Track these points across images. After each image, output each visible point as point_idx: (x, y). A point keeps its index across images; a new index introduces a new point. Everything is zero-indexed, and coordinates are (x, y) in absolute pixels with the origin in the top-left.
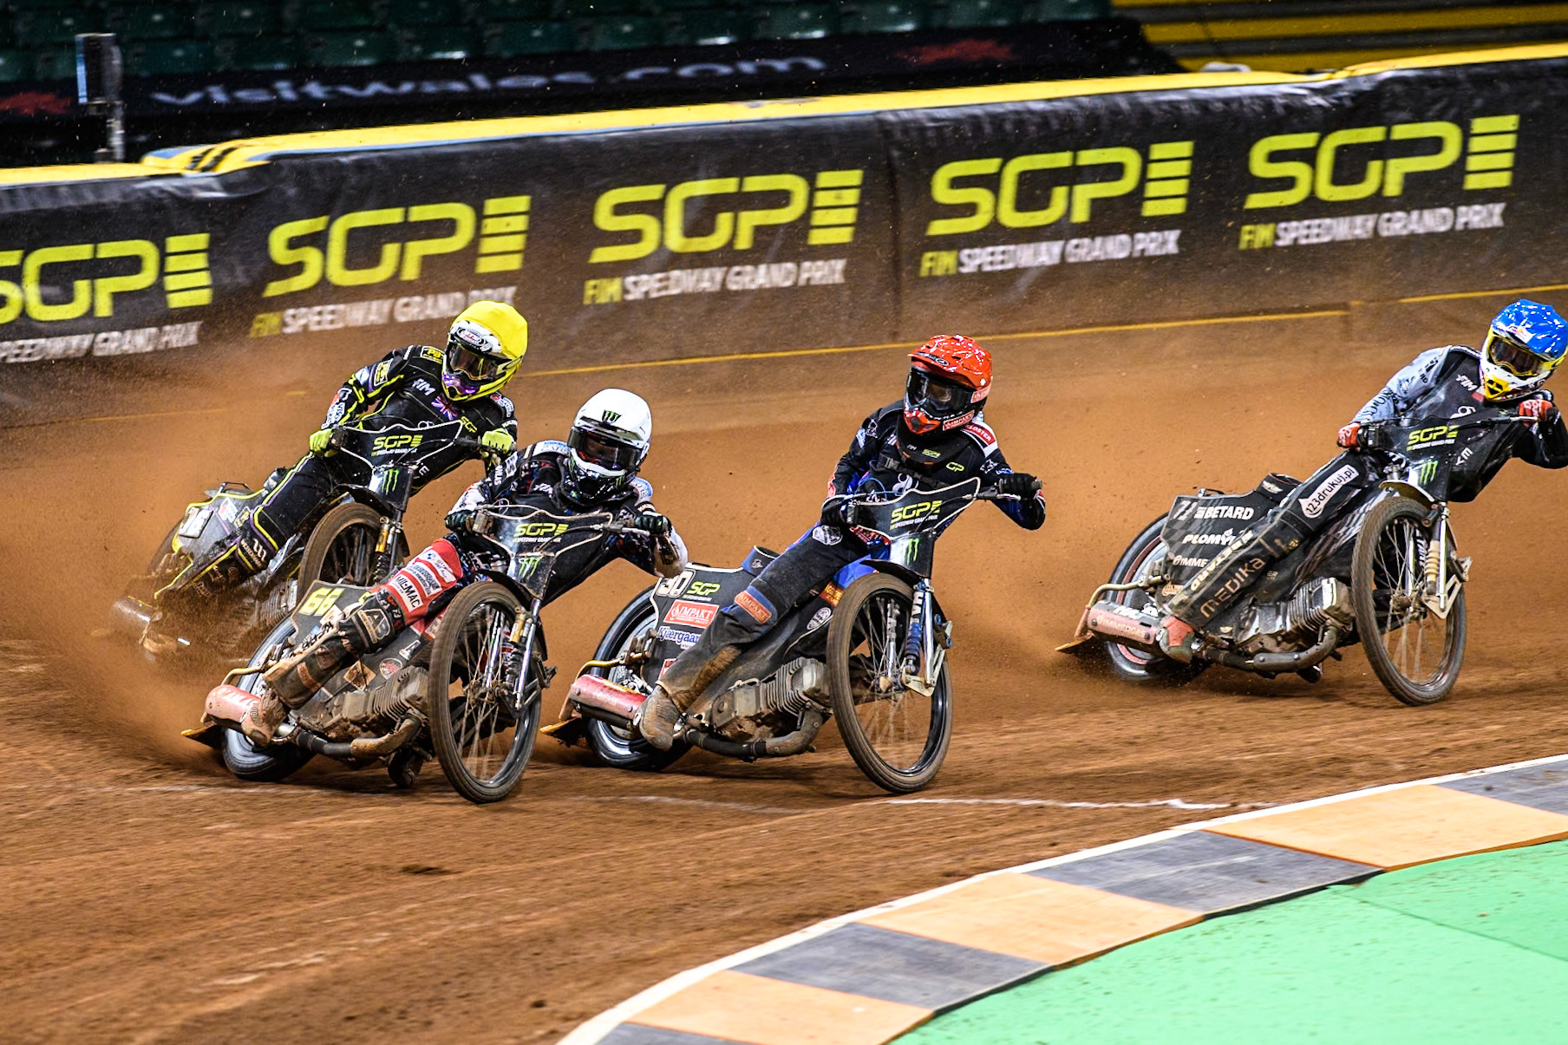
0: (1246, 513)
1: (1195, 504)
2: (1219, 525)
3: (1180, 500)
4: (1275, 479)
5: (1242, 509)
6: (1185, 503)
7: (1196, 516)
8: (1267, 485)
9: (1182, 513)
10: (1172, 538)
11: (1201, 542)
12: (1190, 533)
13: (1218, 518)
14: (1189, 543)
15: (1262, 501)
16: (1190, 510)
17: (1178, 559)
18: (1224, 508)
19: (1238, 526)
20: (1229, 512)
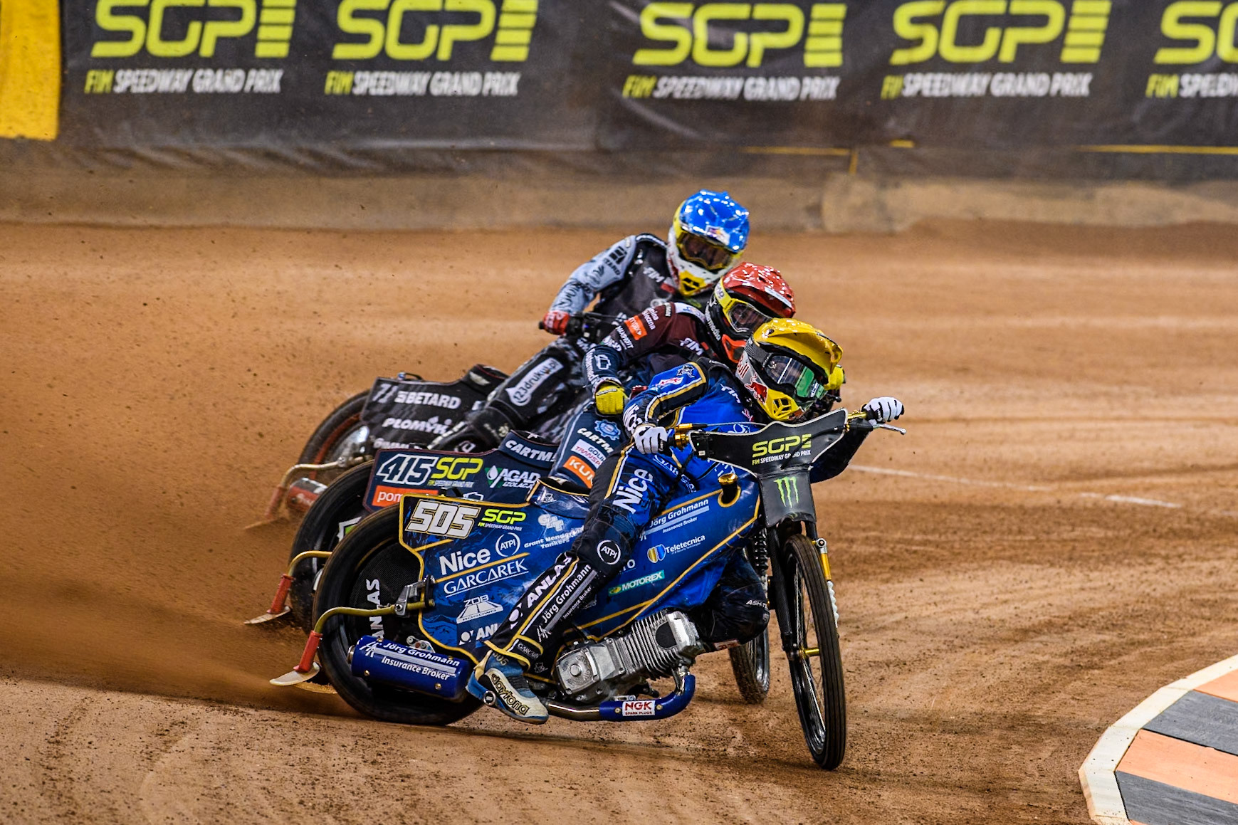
0: (452, 402)
1: (395, 388)
2: (425, 412)
3: (379, 382)
4: (480, 370)
5: (447, 398)
6: (386, 386)
7: (397, 400)
8: (474, 376)
9: (383, 396)
10: (372, 421)
11: (404, 427)
12: (390, 417)
13: (421, 405)
14: (390, 427)
15: (467, 390)
16: (390, 394)
17: (380, 443)
18: (428, 395)
19: (442, 414)
20: (434, 400)
